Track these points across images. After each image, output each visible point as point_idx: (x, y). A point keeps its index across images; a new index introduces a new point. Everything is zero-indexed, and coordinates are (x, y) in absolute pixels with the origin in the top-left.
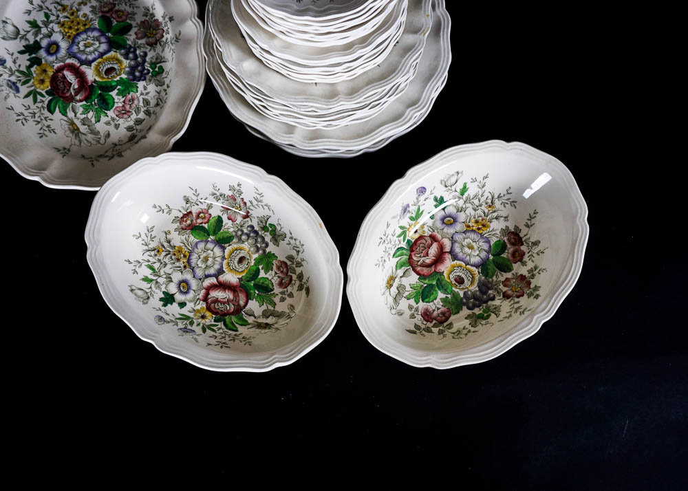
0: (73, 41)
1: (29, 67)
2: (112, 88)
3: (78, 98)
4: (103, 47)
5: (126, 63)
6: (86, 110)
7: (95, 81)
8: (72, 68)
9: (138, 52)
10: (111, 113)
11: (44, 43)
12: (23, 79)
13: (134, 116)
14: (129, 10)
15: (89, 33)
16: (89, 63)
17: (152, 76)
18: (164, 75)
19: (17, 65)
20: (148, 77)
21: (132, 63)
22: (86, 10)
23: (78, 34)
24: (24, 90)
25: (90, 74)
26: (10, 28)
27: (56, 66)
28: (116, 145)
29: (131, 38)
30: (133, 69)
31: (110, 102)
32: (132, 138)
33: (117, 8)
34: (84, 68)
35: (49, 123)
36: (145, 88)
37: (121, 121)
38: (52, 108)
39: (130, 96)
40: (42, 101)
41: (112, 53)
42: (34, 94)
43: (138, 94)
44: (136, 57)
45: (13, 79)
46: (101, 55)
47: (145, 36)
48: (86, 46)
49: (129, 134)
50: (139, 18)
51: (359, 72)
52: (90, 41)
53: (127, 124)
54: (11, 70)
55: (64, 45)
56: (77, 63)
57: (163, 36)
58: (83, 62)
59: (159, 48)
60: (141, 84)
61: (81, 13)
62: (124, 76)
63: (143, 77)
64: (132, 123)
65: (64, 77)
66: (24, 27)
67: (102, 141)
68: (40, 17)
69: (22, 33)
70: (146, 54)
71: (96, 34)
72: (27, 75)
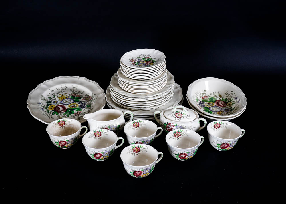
3: (62, 112)
4: (72, 102)
5: (79, 105)
6: (65, 114)
7: (68, 108)
8: (61, 106)
9: (83, 103)
10: (73, 115)
11: (53, 101)
13: (80, 115)
14: (81, 95)
15: (68, 99)
16: (67, 105)
17: (87, 107)
18: (91, 107)
20: (85, 108)
21: (81, 105)
22: (67, 95)
23: (64, 99)
24: (45, 110)
25: (67, 107)
27: (56, 105)
29: (81, 100)
31: (73, 113)
33: (77, 94)
34: (65, 106)
35: (52, 117)
36: (84, 110)
37: (76, 116)
38: (54, 114)
39: (79, 111)
41: (75, 103)
43: (82, 111)
44: (82, 103)
45: (42, 108)
46: (71, 103)
47: (86, 99)
48: (66, 101)
50: (84, 96)
52: (68, 100)
53: (78, 117)
54: (42, 106)
55: (59, 102)
56: (63, 105)
57: (91, 99)
58: (64, 105)
59: (90, 102)
60: (83, 109)
61: (65, 95)
62: (78, 107)
63: (84, 107)
64: (79, 117)
65: (59, 107)
68: (52, 97)
69: (46, 99)
70: (85, 103)
71: (70, 99)
72: (47, 107)
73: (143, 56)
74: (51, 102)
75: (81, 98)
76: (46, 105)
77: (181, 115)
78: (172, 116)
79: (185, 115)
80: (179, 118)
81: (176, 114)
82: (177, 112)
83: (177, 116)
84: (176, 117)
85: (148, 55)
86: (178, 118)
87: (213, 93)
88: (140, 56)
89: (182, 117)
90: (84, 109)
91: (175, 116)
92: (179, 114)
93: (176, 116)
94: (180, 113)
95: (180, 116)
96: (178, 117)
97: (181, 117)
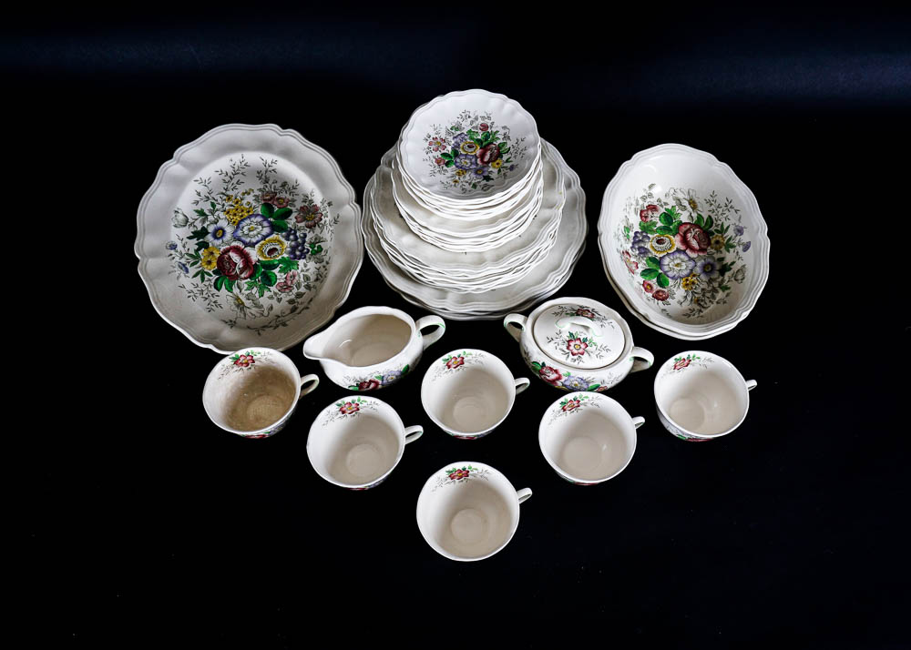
0: (238, 226)
1: (197, 251)
2: (275, 267)
3: (243, 276)
4: (266, 231)
5: (287, 244)
6: (250, 287)
7: (259, 261)
8: (236, 250)
9: (298, 234)
10: (273, 288)
11: (211, 229)
12: (192, 261)
13: (295, 291)
14: (290, 197)
15: (252, 219)
16: (253, 245)
17: (312, 255)
18: (323, 253)
19: (186, 249)
20: (308, 255)
21: (293, 243)
22: (250, 198)
23: (242, 220)
24: (193, 270)
25: (254, 255)
26: (181, 217)
27: (222, 249)
28: (279, 317)
29: (291, 222)
30: (293, 249)
31: (273, 279)
32: (293, 310)
33: (278, 196)
34: (248, 250)
35: (216, 298)
36: (305, 266)
37: (283, 295)
38: (219, 286)
39: (291, 273)
40: (210, 280)
41: (274, 236)
42: (202, 274)
43: (299, 271)
44: (296, 238)
45: (183, 261)
46: (264, 238)
47: (304, 219)
48: (250, 230)
49: (291, 306)
50: (299, 204)
51: (504, 241)
52: (254, 225)
53: (288, 298)
54: (181, 253)
55: (229, 230)
56: (242, 246)
57: (321, 219)
58: (246, 245)
59: (317, 230)
60: (301, 262)
61: (244, 202)
62: (285, 256)
63: (303, 256)
64: (293, 297)
65: (230, 258)
66: (192, 215)
67: (266, 313)
68: (207, 207)
69: (190, 220)
70: (305, 236)
71: (259, 219)
72: (196, 257)
73: (469, 120)
74: (204, 232)
75: (290, 212)
76: (193, 244)
77: (583, 346)
78: (558, 348)
79: (594, 347)
80: (576, 357)
81: (569, 341)
82: (571, 334)
83: (572, 348)
84: (567, 351)
85: (483, 118)
86: (573, 354)
87: (672, 191)
88: (460, 120)
89: (585, 353)
90: (304, 260)
91: (564, 348)
92: (578, 342)
93: (568, 348)
94: (579, 339)
95: (581, 351)
96: (575, 351)
97: (583, 354)
